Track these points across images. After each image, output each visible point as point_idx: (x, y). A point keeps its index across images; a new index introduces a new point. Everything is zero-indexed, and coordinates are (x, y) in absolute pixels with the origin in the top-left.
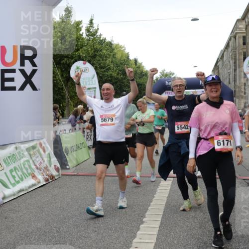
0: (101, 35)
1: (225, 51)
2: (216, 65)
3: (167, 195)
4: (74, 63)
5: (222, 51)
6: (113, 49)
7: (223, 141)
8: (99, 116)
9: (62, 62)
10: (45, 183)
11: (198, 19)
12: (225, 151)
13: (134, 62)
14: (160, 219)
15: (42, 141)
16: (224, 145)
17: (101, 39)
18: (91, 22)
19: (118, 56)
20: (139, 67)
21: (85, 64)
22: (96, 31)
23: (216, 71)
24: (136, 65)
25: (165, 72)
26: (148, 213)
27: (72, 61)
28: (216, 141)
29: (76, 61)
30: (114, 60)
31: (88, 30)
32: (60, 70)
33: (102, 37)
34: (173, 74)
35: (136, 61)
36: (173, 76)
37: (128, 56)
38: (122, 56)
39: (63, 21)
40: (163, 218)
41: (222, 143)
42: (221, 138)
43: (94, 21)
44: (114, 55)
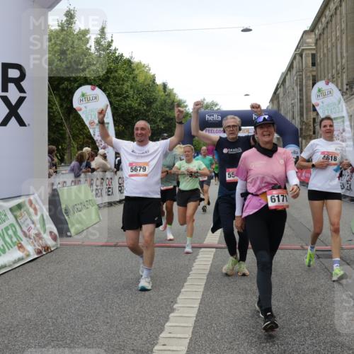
0: (116, 50)
1: (287, 74)
2: (275, 93)
3: (207, 272)
4: (78, 87)
5: (283, 74)
6: (133, 70)
7: (278, 197)
8: (128, 164)
9: (61, 87)
10: (36, 256)
11: (250, 30)
12: (280, 208)
13: (161, 88)
14: (197, 305)
15: (32, 198)
16: (279, 201)
17: (117, 55)
18: (103, 31)
19: (141, 79)
20: (169, 95)
21: (93, 90)
22: (110, 45)
23: (275, 102)
24: (165, 92)
25: (205, 102)
26: (180, 297)
27: (76, 85)
28: (269, 197)
29: (80, 85)
30: (134, 84)
31: (98, 42)
32: (58, 99)
33: (118, 52)
34: (216, 105)
35: (165, 86)
36: (216, 108)
37: (154, 80)
38: (145, 80)
39: (62, 30)
40: (201, 303)
41: (277, 199)
42: (275, 192)
43: (106, 30)
44: (134, 77)
